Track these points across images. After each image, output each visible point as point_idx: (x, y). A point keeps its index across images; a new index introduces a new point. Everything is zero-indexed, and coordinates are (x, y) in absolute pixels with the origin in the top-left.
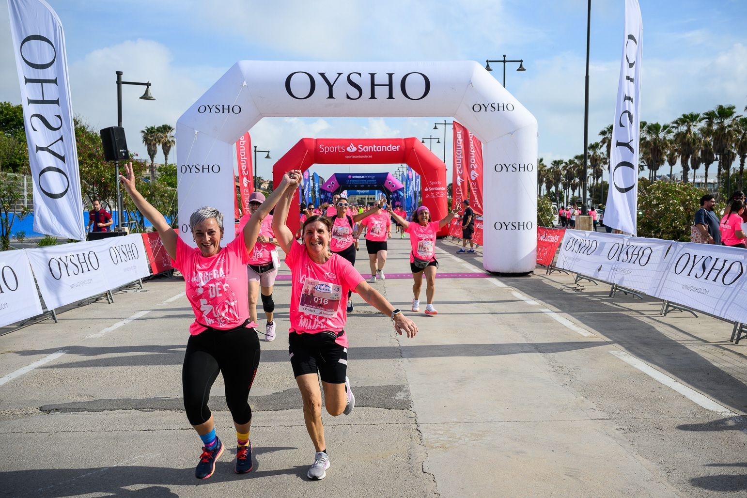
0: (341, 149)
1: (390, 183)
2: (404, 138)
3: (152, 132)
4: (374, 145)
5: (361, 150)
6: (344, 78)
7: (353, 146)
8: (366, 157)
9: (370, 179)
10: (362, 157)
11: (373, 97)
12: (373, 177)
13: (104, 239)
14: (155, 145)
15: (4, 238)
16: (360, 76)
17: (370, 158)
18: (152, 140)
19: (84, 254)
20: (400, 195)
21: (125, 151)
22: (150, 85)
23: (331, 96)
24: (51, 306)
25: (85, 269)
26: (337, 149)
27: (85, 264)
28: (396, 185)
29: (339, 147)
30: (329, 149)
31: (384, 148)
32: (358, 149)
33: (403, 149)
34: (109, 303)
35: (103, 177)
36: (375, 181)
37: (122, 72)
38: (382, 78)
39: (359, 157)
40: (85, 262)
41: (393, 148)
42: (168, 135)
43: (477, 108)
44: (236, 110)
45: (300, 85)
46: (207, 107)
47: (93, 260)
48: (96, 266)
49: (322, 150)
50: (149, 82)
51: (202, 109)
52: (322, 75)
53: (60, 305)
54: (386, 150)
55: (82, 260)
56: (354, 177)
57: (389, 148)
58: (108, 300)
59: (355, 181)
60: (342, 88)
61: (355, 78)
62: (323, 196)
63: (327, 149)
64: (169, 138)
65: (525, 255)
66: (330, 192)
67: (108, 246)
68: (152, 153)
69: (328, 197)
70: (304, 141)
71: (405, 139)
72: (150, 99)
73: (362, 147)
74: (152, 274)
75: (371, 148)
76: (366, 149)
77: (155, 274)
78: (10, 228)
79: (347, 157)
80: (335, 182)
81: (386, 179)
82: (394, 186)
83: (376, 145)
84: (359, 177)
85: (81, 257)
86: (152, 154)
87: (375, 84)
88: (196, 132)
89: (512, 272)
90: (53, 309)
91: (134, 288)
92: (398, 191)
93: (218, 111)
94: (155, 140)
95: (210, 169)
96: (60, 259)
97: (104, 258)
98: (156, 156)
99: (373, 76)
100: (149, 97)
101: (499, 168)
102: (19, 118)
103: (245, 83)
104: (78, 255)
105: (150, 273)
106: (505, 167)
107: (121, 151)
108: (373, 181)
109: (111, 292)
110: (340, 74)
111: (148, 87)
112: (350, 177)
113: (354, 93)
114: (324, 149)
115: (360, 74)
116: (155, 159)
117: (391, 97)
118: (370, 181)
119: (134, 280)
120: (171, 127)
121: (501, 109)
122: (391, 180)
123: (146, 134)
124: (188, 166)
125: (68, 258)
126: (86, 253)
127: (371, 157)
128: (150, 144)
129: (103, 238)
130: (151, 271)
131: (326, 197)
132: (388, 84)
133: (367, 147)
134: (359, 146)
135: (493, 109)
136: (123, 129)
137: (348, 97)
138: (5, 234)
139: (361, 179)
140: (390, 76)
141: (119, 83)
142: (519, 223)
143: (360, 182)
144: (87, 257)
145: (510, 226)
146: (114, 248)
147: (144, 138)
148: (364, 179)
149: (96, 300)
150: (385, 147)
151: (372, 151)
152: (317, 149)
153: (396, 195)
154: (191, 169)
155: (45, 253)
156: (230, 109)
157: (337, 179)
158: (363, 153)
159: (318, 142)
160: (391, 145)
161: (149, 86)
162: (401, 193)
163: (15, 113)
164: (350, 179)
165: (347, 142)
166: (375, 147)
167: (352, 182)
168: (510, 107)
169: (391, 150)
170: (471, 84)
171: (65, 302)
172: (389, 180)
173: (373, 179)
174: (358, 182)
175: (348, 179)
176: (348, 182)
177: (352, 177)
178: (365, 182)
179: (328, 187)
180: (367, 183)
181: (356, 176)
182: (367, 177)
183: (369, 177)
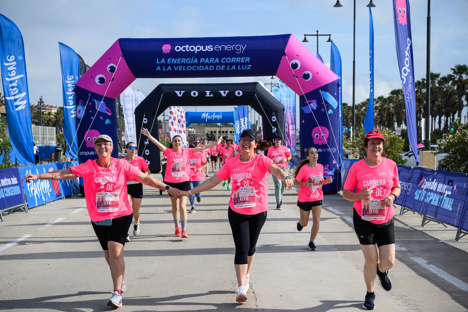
1: (295, 66)
9: (232, 54)
12: (242, 48)
20: (329, 106)
28: (315, 74)
36: (248, 59)
59: (184, 60)
66: (99, 97)
81: (284, 54)
82: (306, 76)
84: (195, 49)
92: (322, 93)
108: (242, 60)
112: (166, 48)
118: (233, 60)
122: (297, 57)
139: (201, 54)
143: (199, 64)
148: (213, 54)
157: (127, 55)
162: (331, 100)
164: (167, 56)
167: (172, 65)
172: (291, 59)
173: (241, 56)
174: (192, 65)
175: (163, 55)
176: (161, 65)
177: (173, 50)
178: (215, 65)
179: (97, 81)
180: (223, 68)
181: (187, 46)
182: (220, 47)
183: (226, 48)
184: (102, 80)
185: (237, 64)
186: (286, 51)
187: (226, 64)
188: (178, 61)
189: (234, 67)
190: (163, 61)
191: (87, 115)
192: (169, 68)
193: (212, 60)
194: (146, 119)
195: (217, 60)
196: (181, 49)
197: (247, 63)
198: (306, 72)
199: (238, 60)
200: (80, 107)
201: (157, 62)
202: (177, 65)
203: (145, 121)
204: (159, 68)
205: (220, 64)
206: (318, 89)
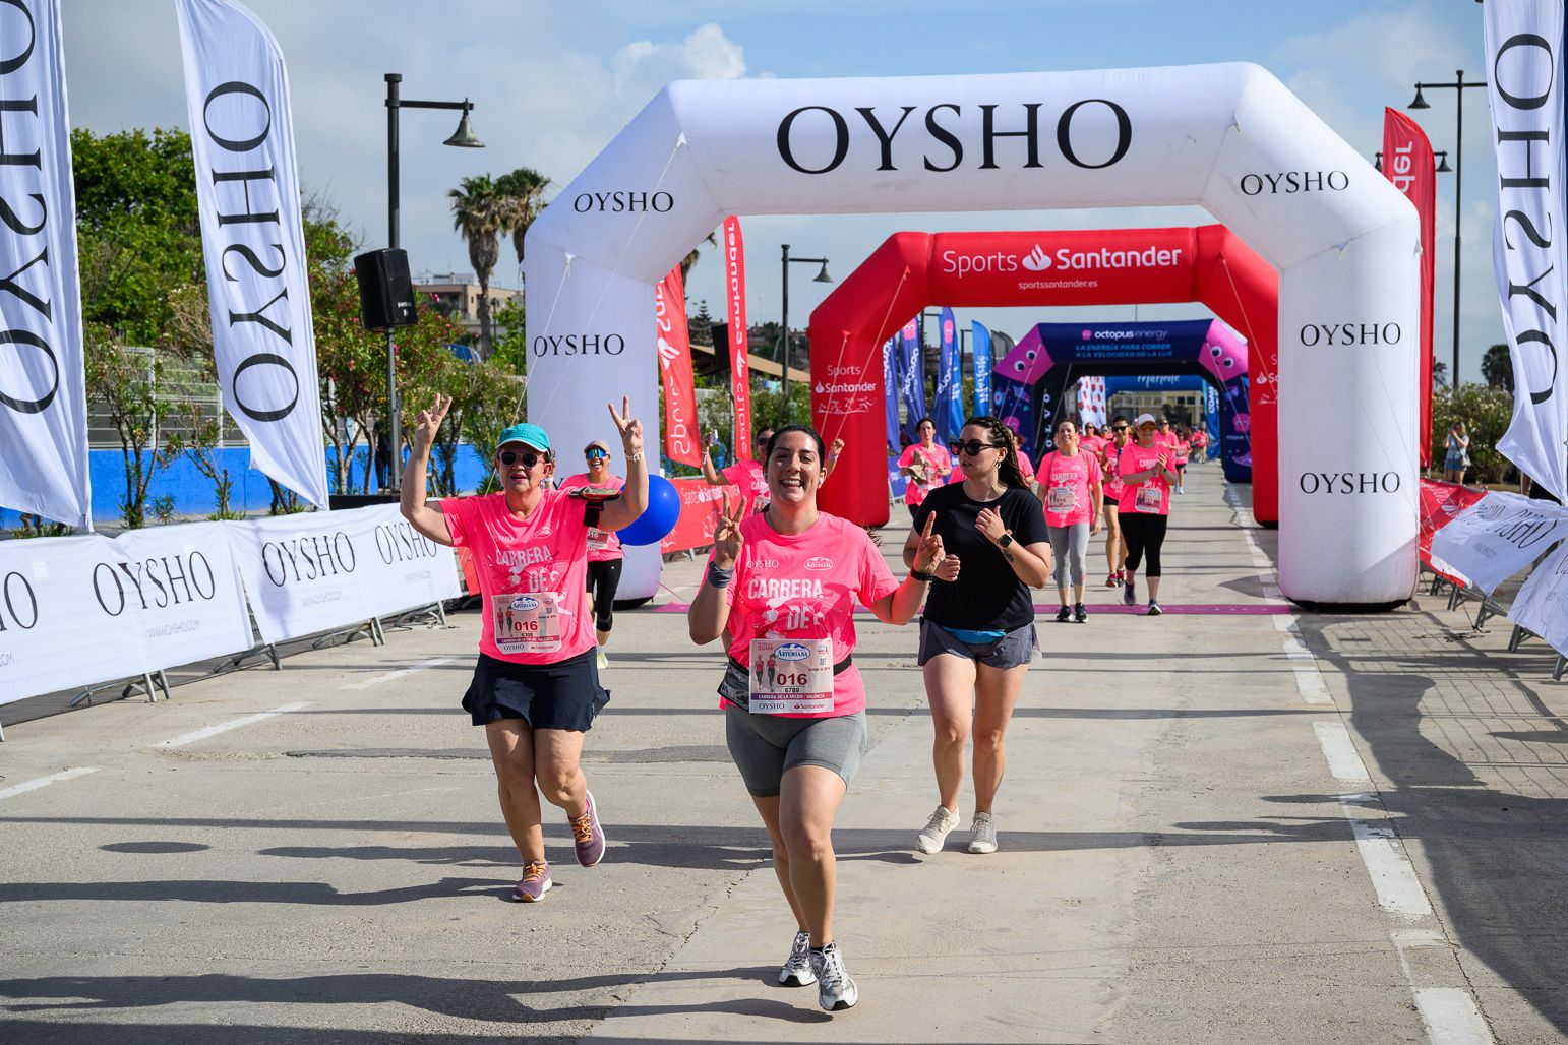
0: (1004, 264)
1: (1216, 353)
2: (1194, 225)
3: (481, 196)
4: (1104, 250)
5: (1064, 264)
6: (917, 119)
7: (1041, 253)
8: (1079, 284)
9: (1153, 340)
10: (1067, 284)
11: (989, 163)
12: (1163, 334)
13: (365, 508)
14: (490, 235)
15: (133, 511)
16: (958, 112)
17: (1093, 288)
18: (482, 222)
19: (326, 537)
21: (410, 304)
22: (471, 106)
23: (886, 164)
24: (271, 635)
25: (328, 569)
26: (995, 262)
27: (328, 557)
29: (1000, 257)
30: (972, 263)
31: (1134, 258)
32: (1056, 262)
33: (1191, 261)
34: (376, 645)
35: (350, 358)
36: (1169, 346)
37: (400, 76)
38: (1011, 117)
39: (1060, 284)
40: (329, 554)
41: (1160, 258)
42: (533, 201)
43: (1251, 185)
44: (663, 203)
45: (813, 140)
46: (595, 199)
47: (344, 550)
48: (348, 565)
49: (951, 266)
50: (470, 101)
51: (583, 203)
52: (866, 113)
53: (287, 636)
54: (1138, 264)
55: (323, 550)
56: (1099, 335)
57: (1149, 259)
58: (372, 638)
59: (1104, 347)
60: (913, 145)
61: (943, 119)
62: (1000, 398)
63: (965, 264)
64: (534, 210)
65: (1379, 560)
66: (1019, 384)
67: (373, 524)
68: (482, 262)
69: (1014, 399)
70: (901, 240)
71: (1198, 231)
72: (469, 144)
73: (1069, 256)
74: (466, 593)
75: (1094, 259)
76: (1078, 261)
77: (472, 593)
78: (145, 487)
79: (1023, 286)
80: (1038, 350)
81: (1205, 341)
82: (1228, 363)
83: (1111, 250)
84: (1116, 335)
85: (321, 543)
86: (482, 264)
87: (994, 131)
88: (570, 257)
89: (1344, 600)
90: (272, 642)
91: (426, 624)
92: (1244, 380)
93: (619, 207)
94: (493, 221)
95: (601, 344)
96: (282, 544)
97: (365, 548)
98: (495, 269)
99: (988, 111)
100: (470, 141)
101: (1310, 335)
102: (112, 176)
103: (682, 139)
104: (314, 539)
105: (462, 591)
106: (1320, 333)
107: (400, 305)
108: (1163, 346)
109: (379, 623)
110: (908, 110)
111: (465, 114)
112: (1086, 334)
113: (943, 154)
114: (957, 263)
115: (957, 109)
116: (491, 281)
117: (1033, 161)
118: (1154, 346)
119: (427, 601)
120: (539, 175)
121: (1314, 186)
122: (1219, 343)
123: (467, 200)
124: (551, 338)
125: (298, 544)
126: (331, 536)
127: (1093, 283)
128: (478, 231)
129: (362, 506)
130: (465, 587)
131: (1011, 398)
132: (1026, 130)
133: (1082, 256)
134: (1059, 255)
135: (1292, 187)
136: (405, 252)
137: (929, 166)
138: (134, 503)
139: (1121, 341)
140: (1033, 109)
141: (393, 104)
142: (1362, 475)
143: (1119, 351)
144: (331, 543)
145: (1338, 485)
146: (386, 530)
147: (459, 214)
148: (1133, 340)
149: (349, 640)
150: (1137, 255)
151: (1098, 266)
152: (936, 265)
153: (1235, 392)
154: (556, 347)
155: (258, 531)
156: (649, 202)
157: (1046, 341)
158: (1071, 274)
159: (942, 242)
160: (1153, 248)
161: (469, 111)
163: (103, 160)
164: (1086, 342)
165: (1024, 242)
166: (1105, 254)
167: (1092, 351)
168: (1338, 181)
169: (1153, 263)
170: (1236, 124)
171: (296, 632)
172: (1212, 345)
173: (1162, 342)
174: (1112, 351)
175: (1082, 341)
176: (1081, 352)
177: (1093, 337)
178: (1135, 351)
179: (1016, 367)
180: (1143, 354)
181: (1107, 333)
182: (1141, 334)
183: (1147, 334)
184: (1021, 367)
185: (1157, 351)
186: (1207, 337)
187: (1147, 351)
188: (1098, 347)
189: (1154, 354)
190: (1083, 347)
191: (1007, 401)
192: (1089, 354)
193: (1132, 346)
194: (1047, 396)
195: (1138, 347)
196: (1101, 335)
197: (1166, 350)
198: (1228, 359)
199: (1159, 346)
200: (998, 394)
201: (1077, 348)
202: (1096, 351)
203: (1047, 398)
204: (1078, 354)
205: (1141, 350)
206: (1239, 376)
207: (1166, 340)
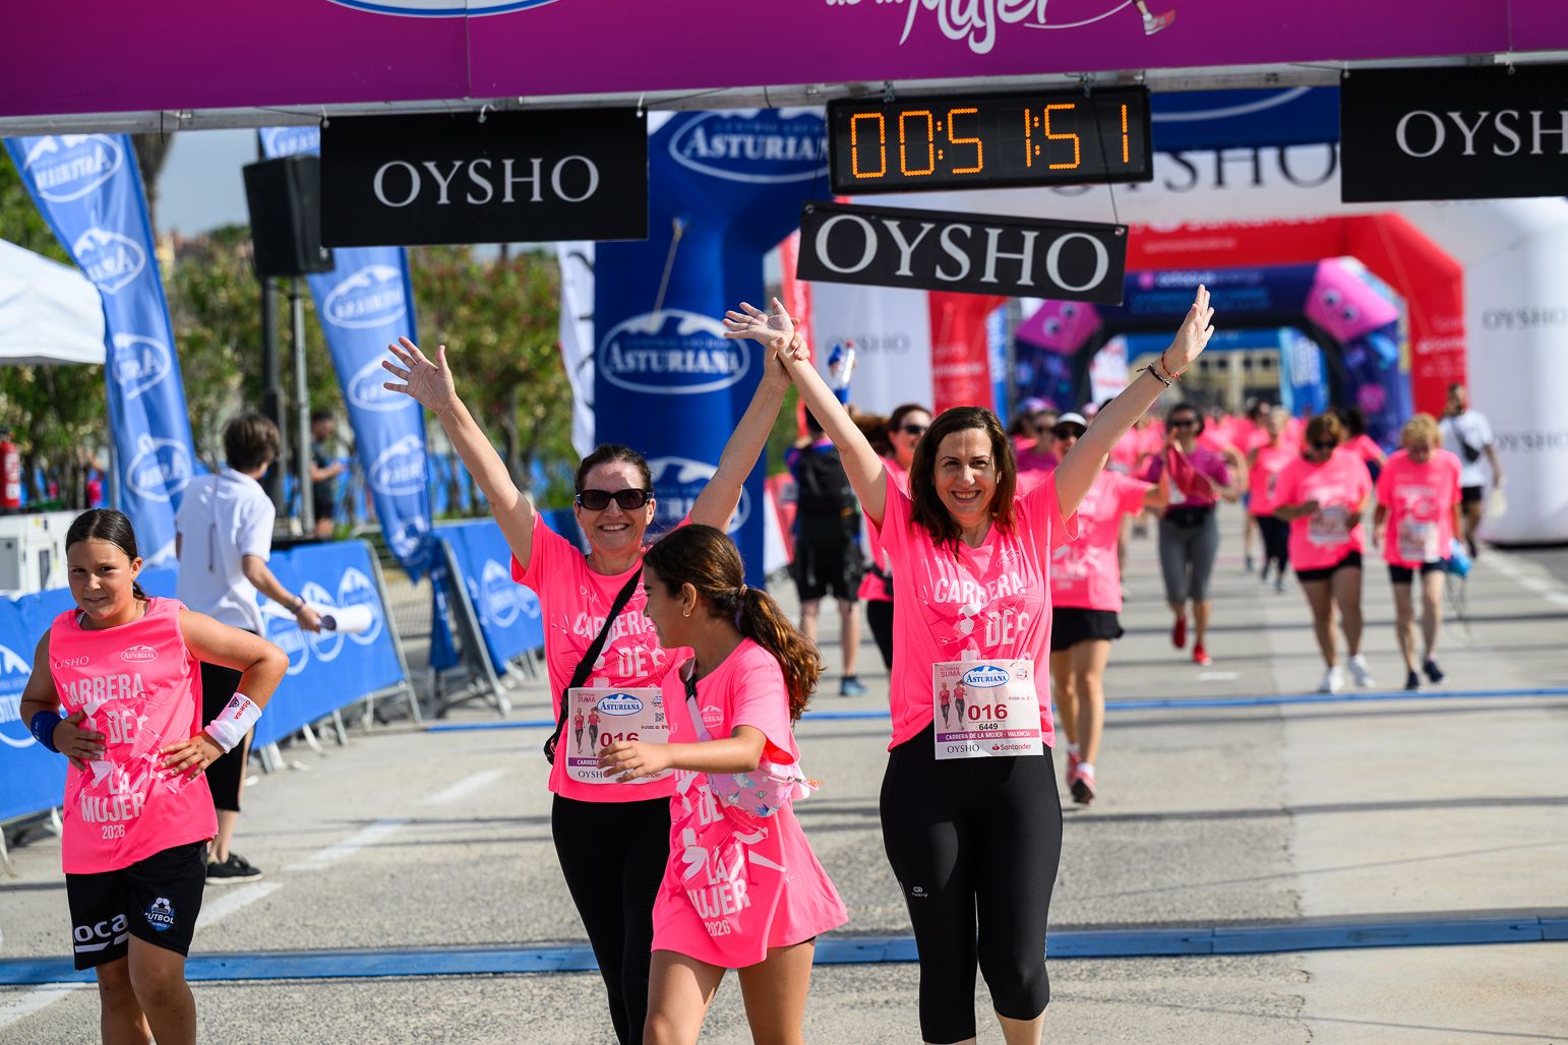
1: (1330, 301)
10: (1199, 245)
11: (1220, 181)
12: (1255, 277)
20: (1380, 356)
28: (1361, 311)
39: (1192, 245)
69: (1046, 377)
80: (1080, 306)
81: (1314, 285)
82: (1348, 315)
92: (1372, 338)
112: (1146, 280)
117: (1257, 179)
122: (1334, 288)
131: (1042, 372)
137: (1169, 185)
153: (1362, 355)
162: (1385, 347)
164: (1147, 292)
172: (1324, 291)
173: (1254, 288)
175: (1141, 291)
176: (1140, 306)
177: (1156, 282)
179: (1048, 326)
183: (1234, 278)
184: (1055, 329)
185: (1248, 301)
186: (1315, 280)
187: (1235, 302)
188: (1165, 299)
189: (1245, 306)
191: (1036, 377)
192: (1151, 310)
198: (1347, 309)
199: (1251, 295)
200: (1021, 368)
201: (1137, 300)
202: (1161, 305)
204: (1136, 310)
206: (1366, 333)
207: (1262, 284)
